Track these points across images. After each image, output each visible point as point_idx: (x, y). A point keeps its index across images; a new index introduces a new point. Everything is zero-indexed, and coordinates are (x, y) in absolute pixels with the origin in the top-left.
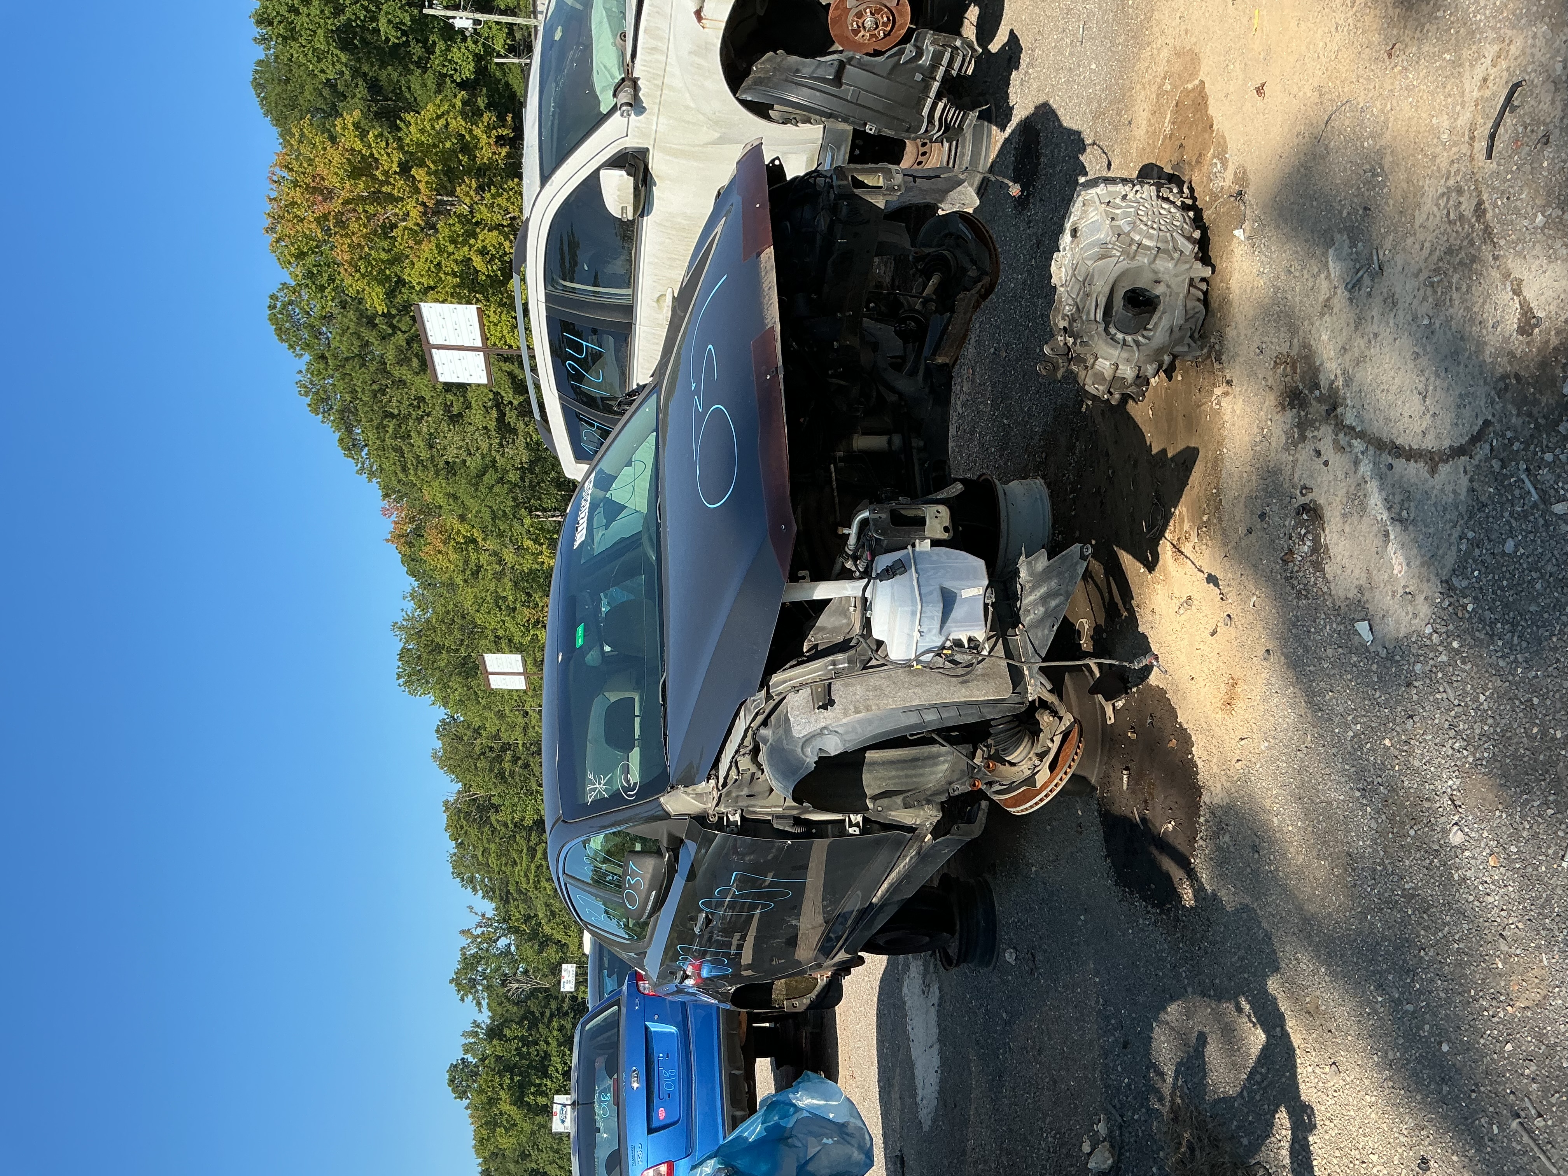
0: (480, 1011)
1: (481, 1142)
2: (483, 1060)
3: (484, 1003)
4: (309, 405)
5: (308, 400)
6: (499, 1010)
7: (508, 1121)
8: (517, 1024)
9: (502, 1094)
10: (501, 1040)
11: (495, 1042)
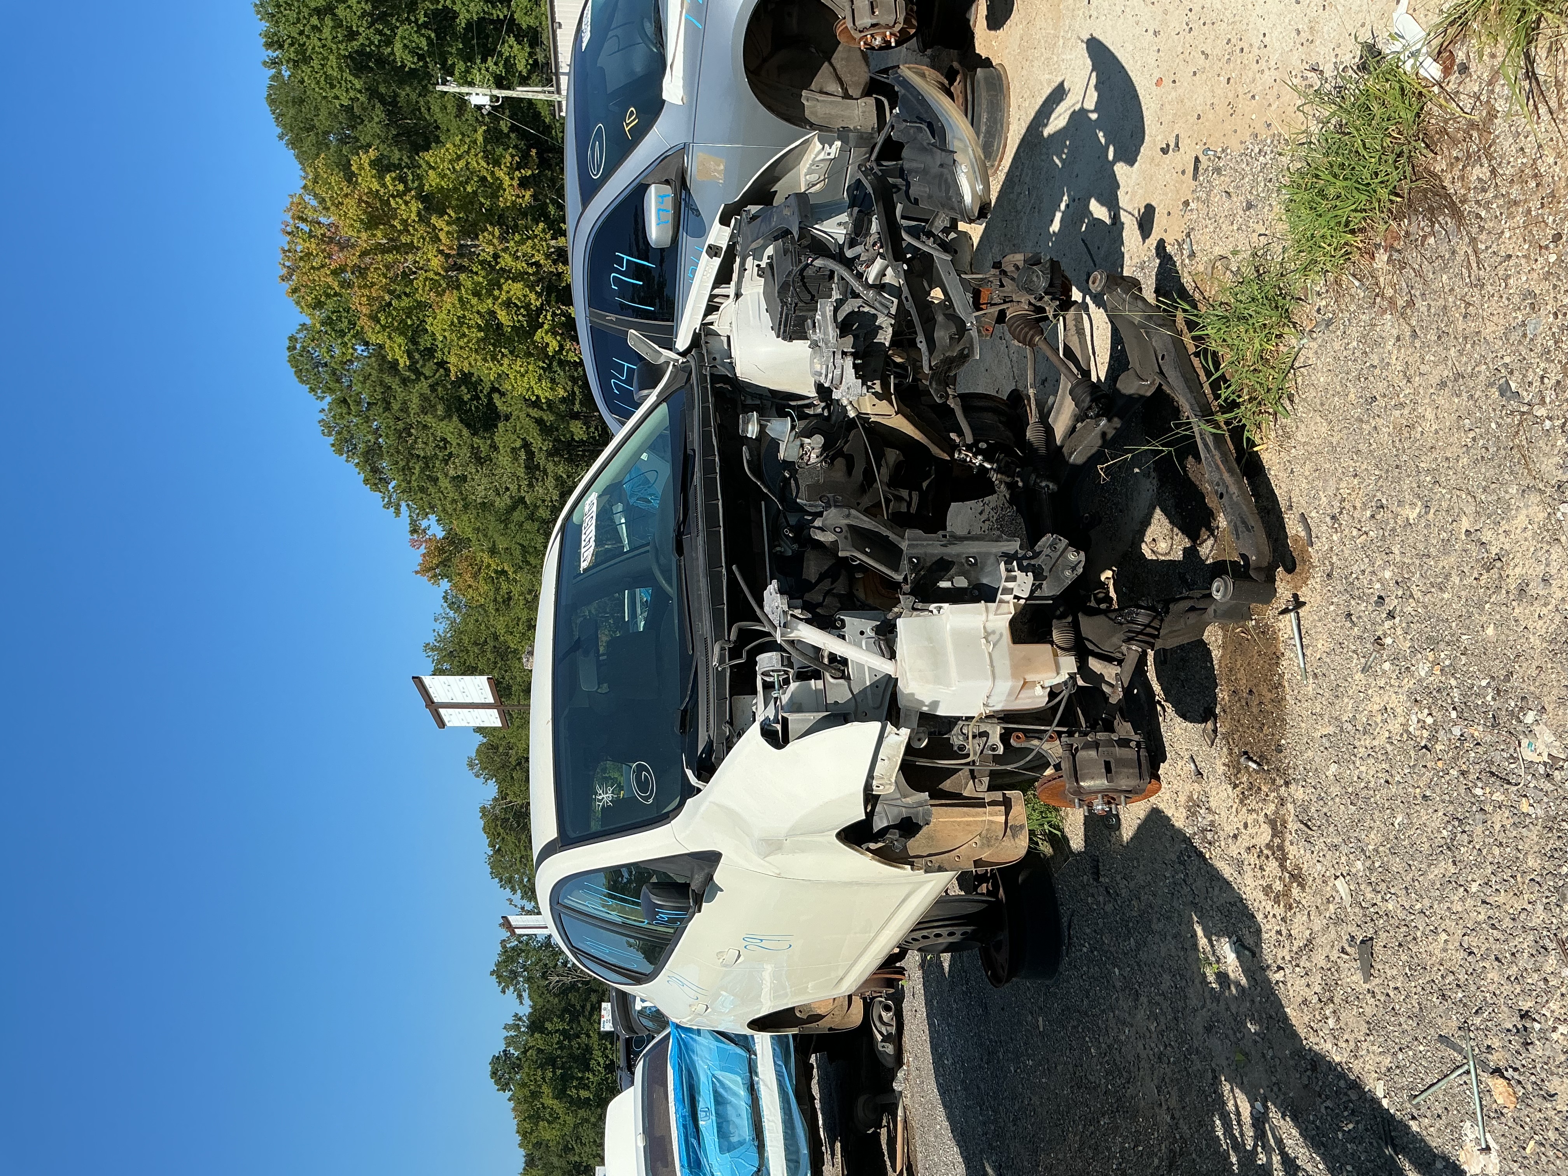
0: (521, 1003)
1: (524, 1135)
2: (525, 1052)
3: (525, 995)
4: (333, 445)
5: (331, 439)
6: (540, 1001)
7: (551, 1115)
8: (558, 1017)
9: (545, 1089)
10: (542, 1032)
11: (536, 1035)
